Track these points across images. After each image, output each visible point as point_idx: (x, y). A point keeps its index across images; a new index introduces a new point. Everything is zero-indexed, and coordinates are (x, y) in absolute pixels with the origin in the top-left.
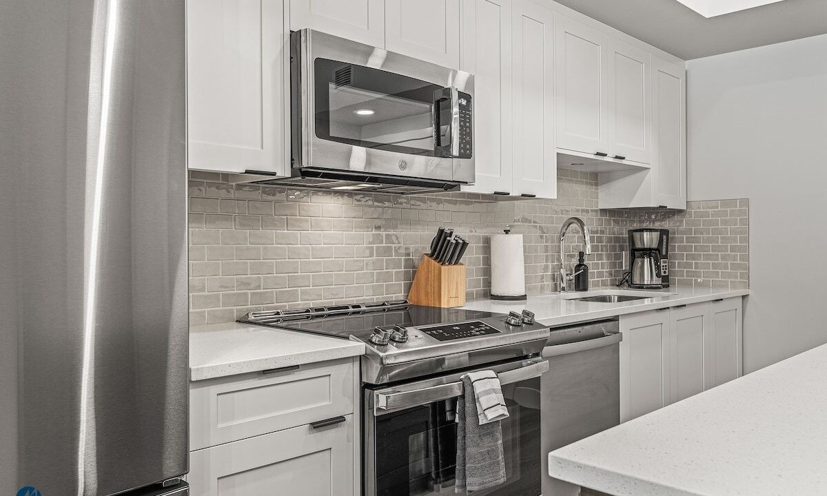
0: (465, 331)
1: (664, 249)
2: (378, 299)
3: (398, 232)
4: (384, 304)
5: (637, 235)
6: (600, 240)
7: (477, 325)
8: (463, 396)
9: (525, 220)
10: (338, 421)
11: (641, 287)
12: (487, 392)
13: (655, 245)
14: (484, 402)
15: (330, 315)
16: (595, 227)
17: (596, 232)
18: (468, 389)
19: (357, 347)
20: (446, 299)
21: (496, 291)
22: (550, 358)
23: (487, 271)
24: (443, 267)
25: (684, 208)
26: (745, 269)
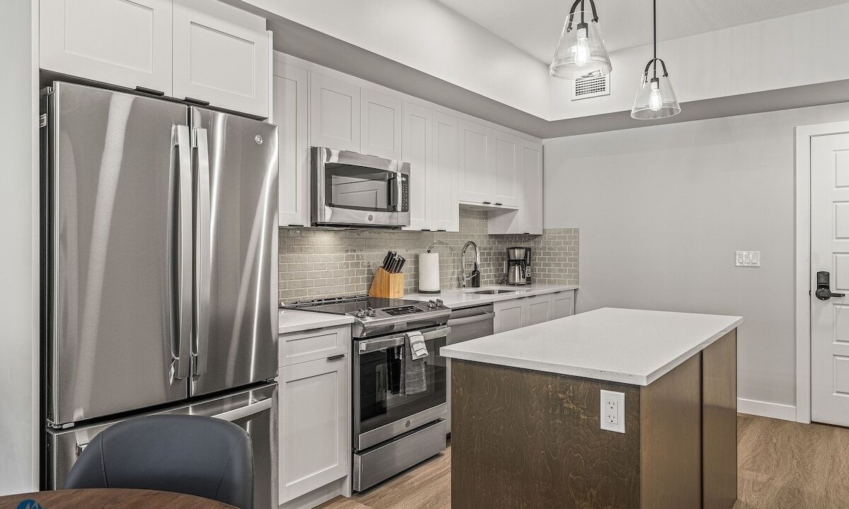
0: (405, 310)
1: (528, 260)
2: (351, 294)
3: (363, 253)
5: (511, 251)
6: (489, 254)
7: (412, 307)
8: (404, 345)
9: (440, 243)
10: (340, 357)
11: (514, 285)
12: (417, 342)
13: (522, 258)
14: (415, 347)
15: (326, 304)
16: (485, 245)
17: (486, 249)
18: (407, 340)
19: (349, 319)
20: (392, 293)
21: (422, 288)
22: (452, 326)
23: (417, 276)
24: (391, 274)
25: (541, 233)
26: (575, 272)
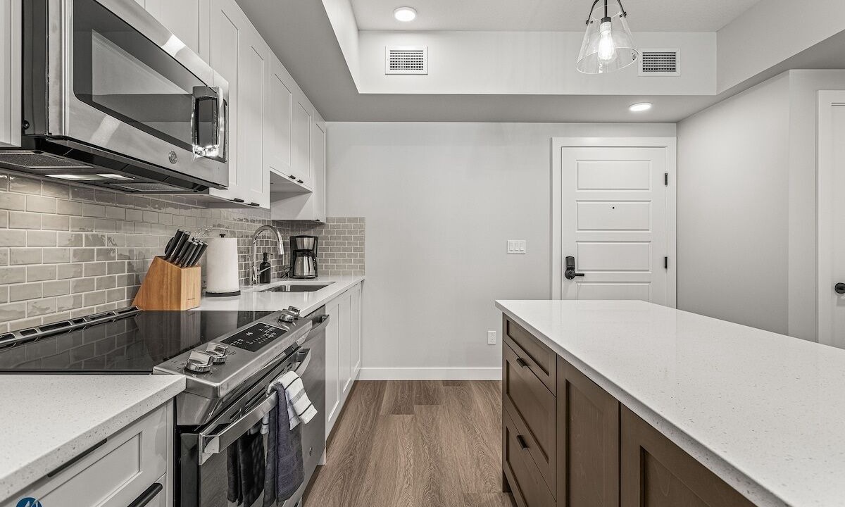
0: (258, 335)
1: (315, 250)
3: (121, 233)
4: (109, 314)
5: (299, 240)
7: (263, 327)
8: (277, 406)
11: (302, 278)
12: (299, 395)
13: (310, 248)
15: (45, 337)
20: (185, 301)
21: (211, 288)
24: (183, 270)
25: (325, 222)
26: (361, 262)
